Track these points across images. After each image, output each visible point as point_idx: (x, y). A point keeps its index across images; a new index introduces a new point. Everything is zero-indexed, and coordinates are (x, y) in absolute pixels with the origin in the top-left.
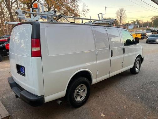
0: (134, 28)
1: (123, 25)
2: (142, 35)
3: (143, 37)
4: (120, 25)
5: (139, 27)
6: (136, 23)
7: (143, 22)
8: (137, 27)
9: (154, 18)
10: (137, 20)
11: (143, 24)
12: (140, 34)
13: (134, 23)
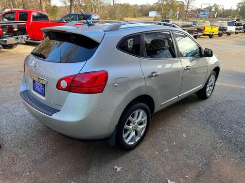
0: (209, 17)
1: (192, 11)
2: (219, 30)
3: (221, 32)
4: (186, 11)
5: (217, 16)
6: (213, 10)
7: (223, 9)
8: (214, 16)
9: (242, 4)
10: (215, 5)
11: (224, 12)
12: (218, 28)
13: (210, 9)
